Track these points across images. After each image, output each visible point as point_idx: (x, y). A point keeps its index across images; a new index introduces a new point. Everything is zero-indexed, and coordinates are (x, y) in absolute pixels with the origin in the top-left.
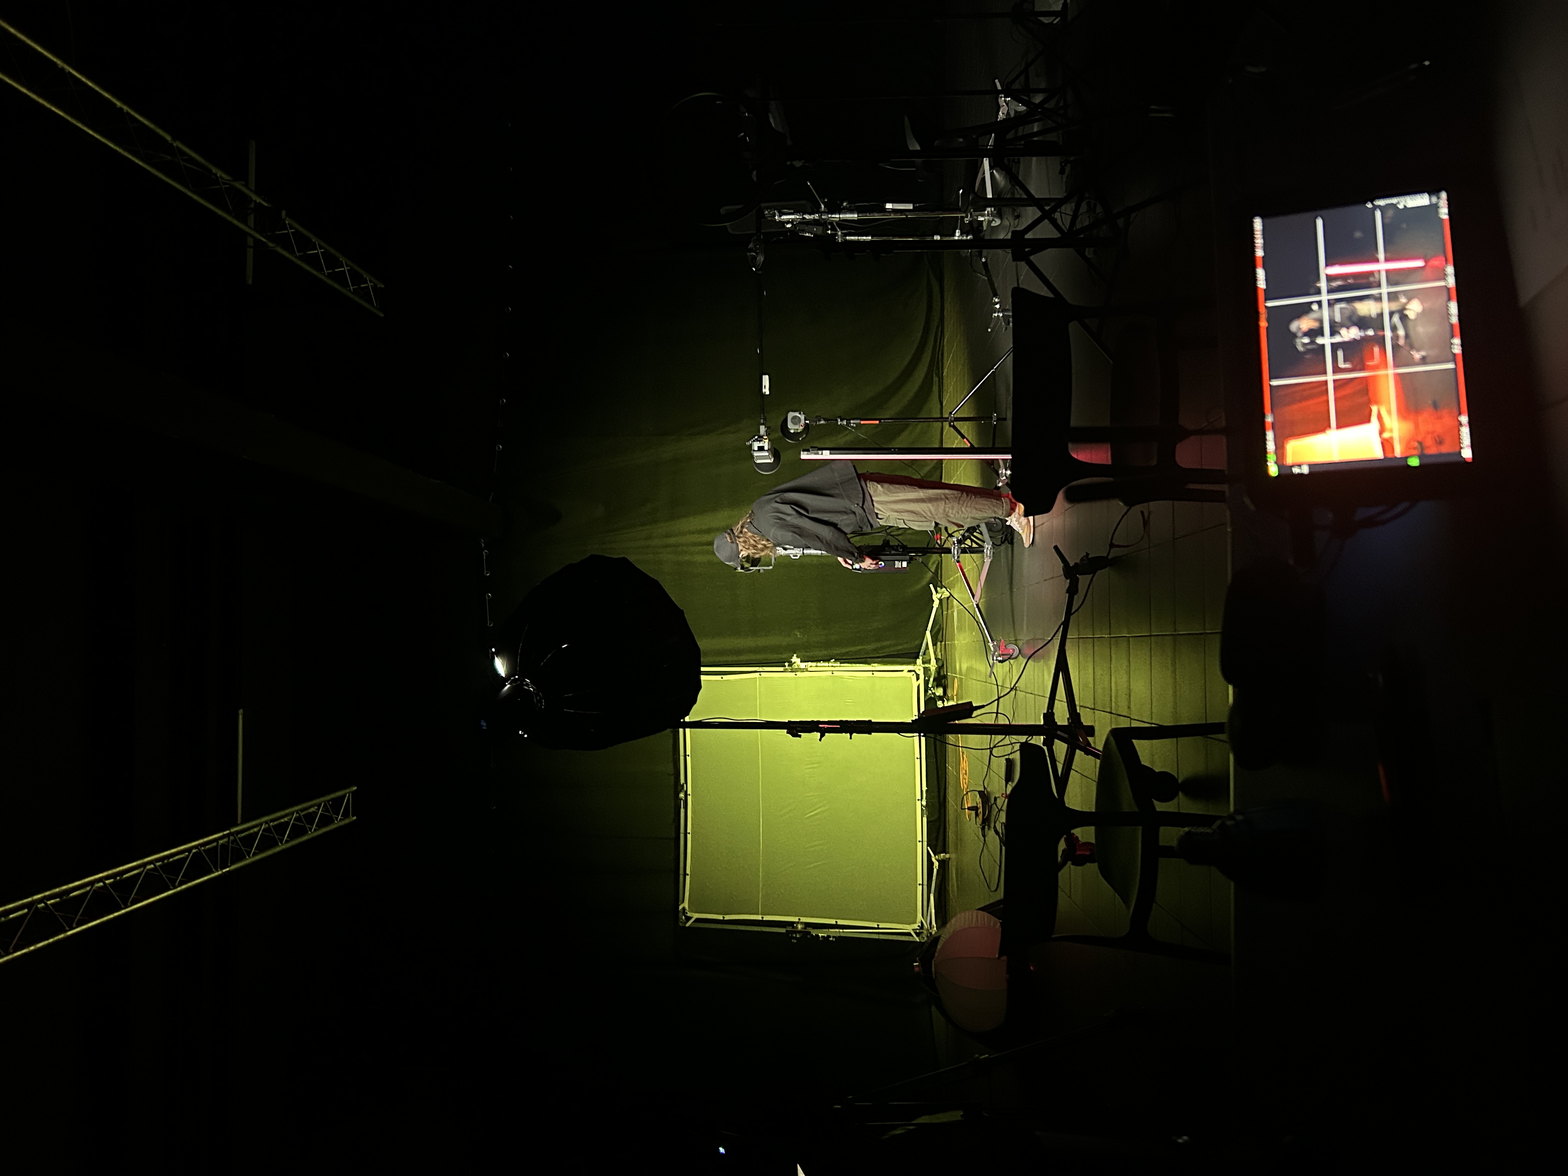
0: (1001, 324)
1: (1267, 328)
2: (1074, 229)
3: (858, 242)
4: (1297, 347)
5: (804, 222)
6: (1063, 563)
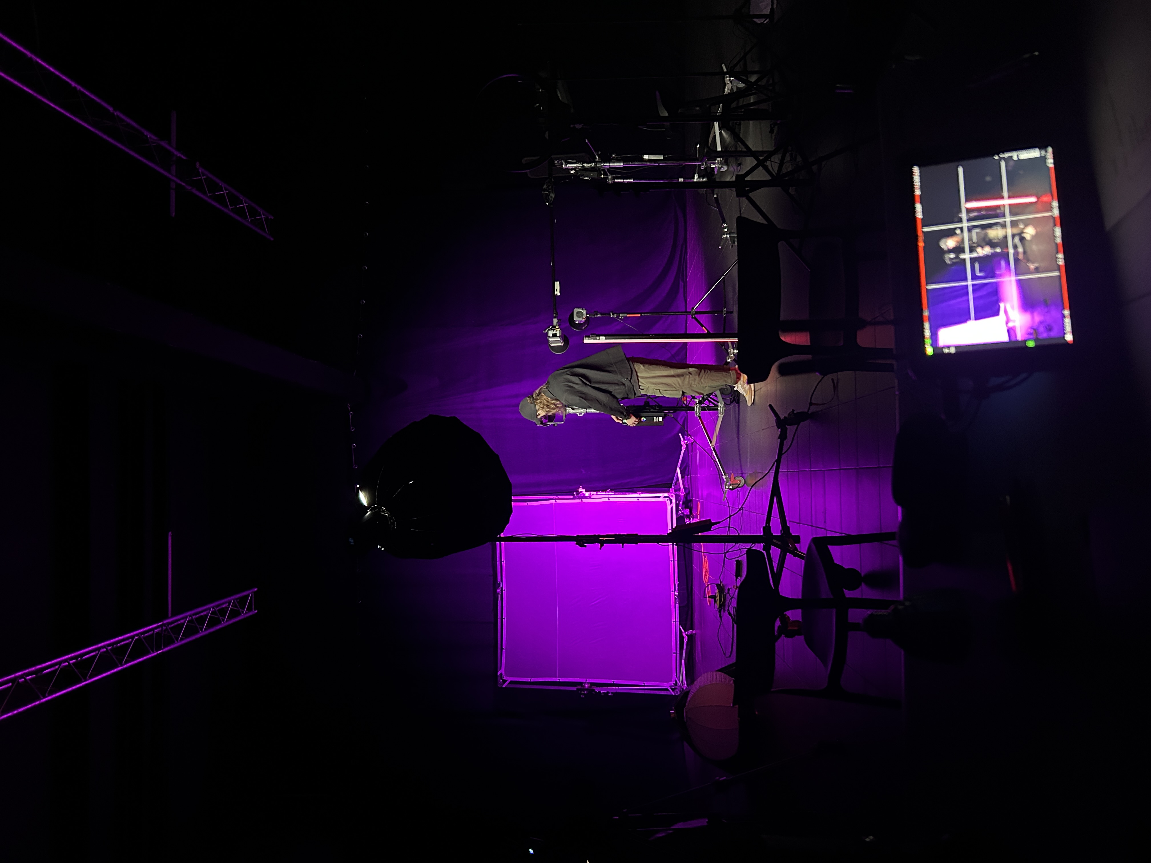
0: (729, 243)
1: (924, 247)
2: (781, 174)
3: (623, 183)
4: (946, 261)
5: (584, 169)
6: (775, 417)
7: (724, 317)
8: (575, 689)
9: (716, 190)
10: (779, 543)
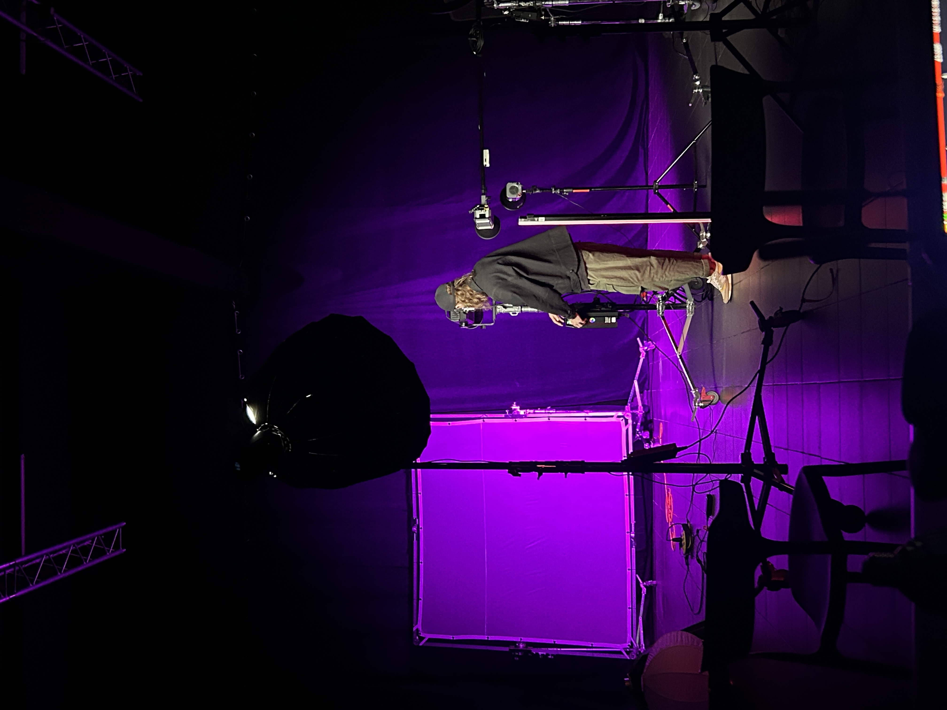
0: (701, 99)
2: (768, 11)
3: (569, 26)
5: (520, 9)
6: (758, 317)
7: (694, 192)
8: (507, 649)
9: (686, 33)
10: (762, 474)
